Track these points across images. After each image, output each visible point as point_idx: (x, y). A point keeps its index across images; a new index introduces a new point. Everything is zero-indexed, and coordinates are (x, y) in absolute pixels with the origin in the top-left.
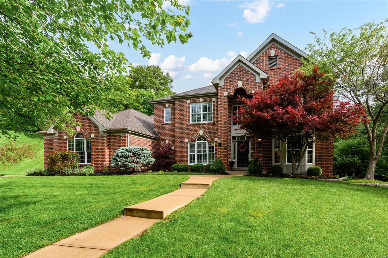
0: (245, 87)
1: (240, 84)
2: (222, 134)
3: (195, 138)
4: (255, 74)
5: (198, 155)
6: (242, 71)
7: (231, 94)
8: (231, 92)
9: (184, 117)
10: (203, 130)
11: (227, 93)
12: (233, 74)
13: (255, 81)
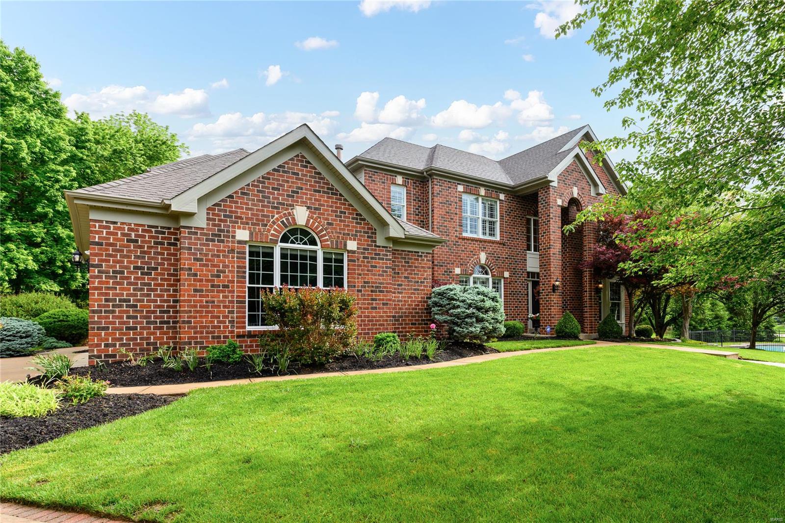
3: (471, 267)
10: (486, 253)
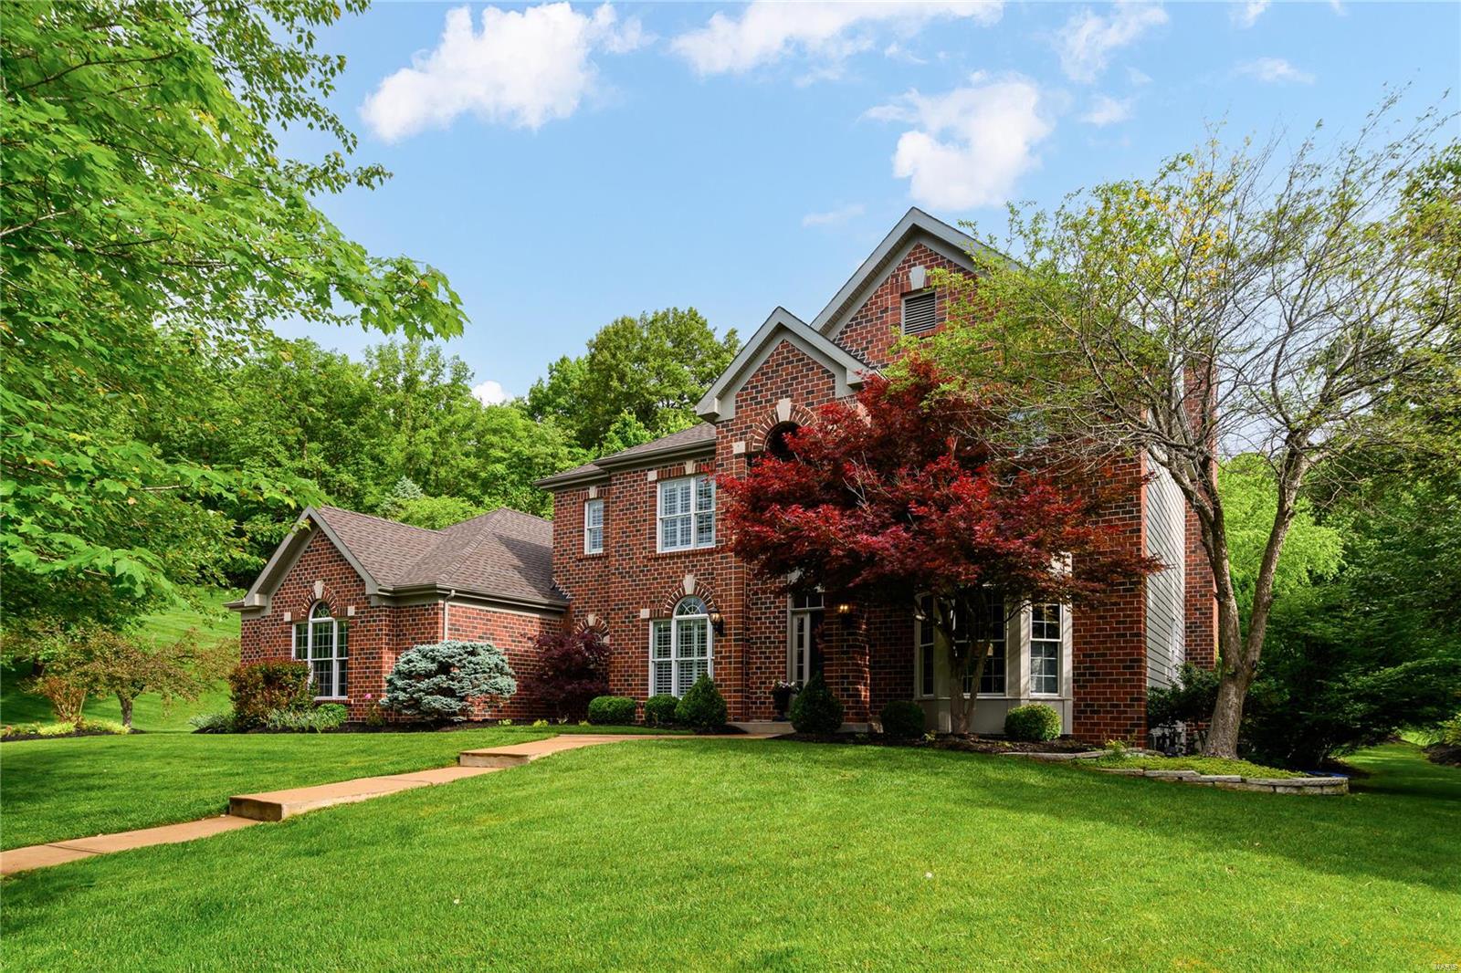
0: (802, 417)
1: (784, 410)
2: (725, 590)
3: (669, 604)
4: (832, 370)
5: (681, 665)
6: (792, 362)
7: (755, 447)
8: (756, 441)
9: (638, 531)
10: (696, 575)
11: (743, 444)
12: (763, 374)
13: (834, 393)
